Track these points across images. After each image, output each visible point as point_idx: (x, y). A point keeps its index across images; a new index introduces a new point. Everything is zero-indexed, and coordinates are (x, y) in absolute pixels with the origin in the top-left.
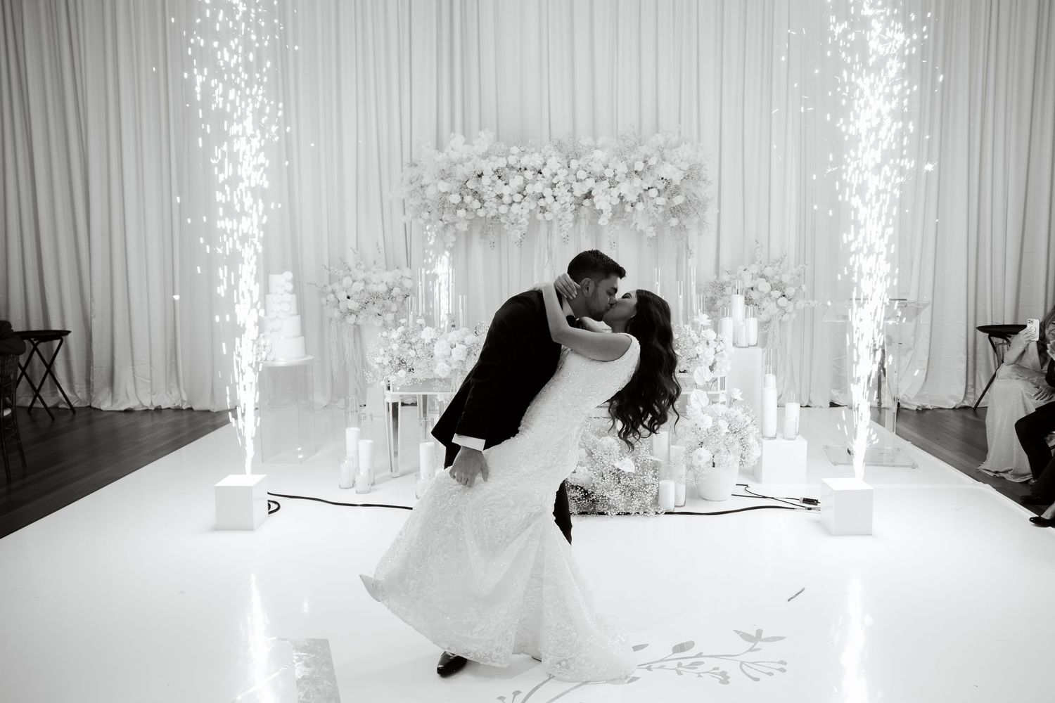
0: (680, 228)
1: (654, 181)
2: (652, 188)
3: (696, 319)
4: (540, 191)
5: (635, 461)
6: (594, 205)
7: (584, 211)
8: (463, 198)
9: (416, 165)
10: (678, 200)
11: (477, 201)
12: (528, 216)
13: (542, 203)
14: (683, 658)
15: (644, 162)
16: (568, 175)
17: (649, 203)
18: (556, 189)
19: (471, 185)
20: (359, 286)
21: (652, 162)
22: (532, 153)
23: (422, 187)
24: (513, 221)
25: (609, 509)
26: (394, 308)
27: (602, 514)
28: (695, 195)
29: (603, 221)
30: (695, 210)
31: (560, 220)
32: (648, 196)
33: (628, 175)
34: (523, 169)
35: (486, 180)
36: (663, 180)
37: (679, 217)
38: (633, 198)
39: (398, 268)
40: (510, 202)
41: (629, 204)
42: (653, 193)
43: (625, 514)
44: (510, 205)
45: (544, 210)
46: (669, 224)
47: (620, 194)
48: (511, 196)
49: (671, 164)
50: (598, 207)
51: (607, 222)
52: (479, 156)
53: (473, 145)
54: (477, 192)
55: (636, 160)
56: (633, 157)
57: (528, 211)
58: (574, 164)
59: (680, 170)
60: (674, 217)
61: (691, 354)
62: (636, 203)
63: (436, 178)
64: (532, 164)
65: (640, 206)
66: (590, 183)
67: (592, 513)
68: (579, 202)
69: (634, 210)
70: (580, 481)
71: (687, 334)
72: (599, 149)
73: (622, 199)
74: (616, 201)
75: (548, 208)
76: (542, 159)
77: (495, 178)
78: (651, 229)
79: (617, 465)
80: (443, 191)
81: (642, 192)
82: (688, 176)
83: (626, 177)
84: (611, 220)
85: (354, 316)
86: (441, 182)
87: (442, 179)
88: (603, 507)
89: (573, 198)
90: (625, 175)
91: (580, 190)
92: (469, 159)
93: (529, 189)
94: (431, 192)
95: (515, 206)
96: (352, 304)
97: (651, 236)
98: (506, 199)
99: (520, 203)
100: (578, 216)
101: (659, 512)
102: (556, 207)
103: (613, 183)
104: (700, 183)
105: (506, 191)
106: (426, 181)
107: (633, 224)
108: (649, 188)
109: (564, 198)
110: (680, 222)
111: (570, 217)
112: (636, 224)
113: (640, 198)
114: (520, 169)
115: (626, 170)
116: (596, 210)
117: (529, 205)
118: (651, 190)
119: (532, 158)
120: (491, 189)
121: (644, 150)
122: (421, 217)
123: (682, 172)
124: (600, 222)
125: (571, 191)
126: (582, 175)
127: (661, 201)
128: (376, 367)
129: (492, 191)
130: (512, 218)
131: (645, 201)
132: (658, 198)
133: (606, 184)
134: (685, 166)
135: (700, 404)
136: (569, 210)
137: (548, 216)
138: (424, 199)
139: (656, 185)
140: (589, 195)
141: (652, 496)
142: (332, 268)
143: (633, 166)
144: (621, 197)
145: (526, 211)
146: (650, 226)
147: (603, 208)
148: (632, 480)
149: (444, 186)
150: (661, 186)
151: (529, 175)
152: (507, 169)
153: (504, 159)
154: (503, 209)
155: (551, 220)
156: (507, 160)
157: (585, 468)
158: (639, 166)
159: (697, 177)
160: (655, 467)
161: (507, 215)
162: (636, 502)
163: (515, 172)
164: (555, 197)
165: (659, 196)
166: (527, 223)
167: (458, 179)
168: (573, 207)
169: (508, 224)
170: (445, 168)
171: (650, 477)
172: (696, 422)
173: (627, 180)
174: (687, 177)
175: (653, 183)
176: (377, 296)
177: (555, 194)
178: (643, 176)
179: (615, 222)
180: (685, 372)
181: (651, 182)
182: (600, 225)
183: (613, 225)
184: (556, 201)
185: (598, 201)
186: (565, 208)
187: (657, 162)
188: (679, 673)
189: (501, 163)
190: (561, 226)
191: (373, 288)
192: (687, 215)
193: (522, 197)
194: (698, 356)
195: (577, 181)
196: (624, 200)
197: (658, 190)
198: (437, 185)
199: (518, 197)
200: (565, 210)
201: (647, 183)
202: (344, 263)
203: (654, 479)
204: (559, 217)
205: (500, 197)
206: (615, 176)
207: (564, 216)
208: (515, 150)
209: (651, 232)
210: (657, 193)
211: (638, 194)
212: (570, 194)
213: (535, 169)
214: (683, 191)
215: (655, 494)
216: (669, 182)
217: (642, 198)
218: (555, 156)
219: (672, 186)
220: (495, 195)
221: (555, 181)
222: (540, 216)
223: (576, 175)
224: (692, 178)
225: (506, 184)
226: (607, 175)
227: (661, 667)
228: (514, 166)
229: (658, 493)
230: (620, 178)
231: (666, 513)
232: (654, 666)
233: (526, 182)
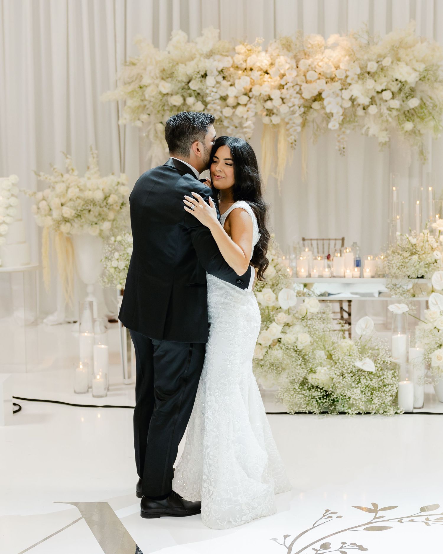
0: (415, 133)
1: (388, 82)
2: (385, 90)
3: (434, 225)
4: (267, 93)
5: (375, 361)
6: (324, 108)
7: (312, 115)
8: (185, 100)
9: (134, 64)
10: (414, 103)
11: (200, 103)
12: (254, 119)
13: (269, 105)
14: (430, 515)
15: (378, 62)
16: (297, 76)
17: (382, 104)
18: (284, 91)
19: (193, 86)
20: (73, 192)
21: (386, 62)
22: (259, 52)
23: (141, 88)
24: (237, 125)
25: (349, 408)
26: (111, 215)
27: (344, 413)
28: (431, 98)
29: (334, 125)
30: (430, 113)
31: (287, 123)
32: (381, 99)
33: (361, 77)
34: (248, 68)
35: (210, 81)
36: (397, 82)
37: (413, 121)
38: (364, 100)
39: (113, 174)
40: (235, 104)
41: (362, 107)
42: (387, 95)
43: (365, 414)
44: (234, 107)
45: (270, 113)
46: (403, 128)
47: (352, 96)
48: (236, 97)
49: (407, 64)
50: (328, 110)
51: (337, 126)
52: (201, 55)
53: (196, 43)
54: (199, 94)
55: (369, 60)
56: (365, 57)
57: (253, 114)
58: (304, 63)
59: (415, 70)
60: (408, 120)
61: (429, 259)
62: (368, 106)
63: (157, 78)
64: (258, 64)
65: (373, 110)
66: (319, 85)
67: (332, 412)
68: (307, 104)
69: (365, 113)
70: (320, 382)
71: (426, 238)
72: (329, 48)
73: (353, 102)
74: (348, 104)
75: (275, 111)
76: (269, 59)
77: (220, 78)
78: (384, 133)
79: (359, 364)
80: (164, 91)
81: (375, 94)
82: (424, 77)
83: (359, 78)
84: (342, 124)
85: (68, 224)
86: (163, 83)
87: (163, 79)
88: (343, 406)
89: (302, 101)
90: (356, 76)
91: (309, 92)
92: (192, 59)
93: (256, 91)
94: (150, 93)
95: (240, 109)
96: (68, 212)
97: (384, 141)
98: (231, 101)
99: (245, 105)
100: (306, 119)
101: (399, 411)
102: (284, 109)
103: (345, 85)
104: (436, 85)
105: (232, 92)
106: (146, 80)
107: (365, 128)
108: (382, 91)
109: (293, 100)
110: (415, 127)
111: (299, 121)
112: (368, 128)
113: (373, 101)
114: (246, 69)
115: (359, 71)
116: (326, 114)
117: (255, 107)
118: (384, 93)
119: (259, 58)
120: (215, 90)
121: (376, 50)
122: (139, 119)
123: (417, 74)
124: (330, 126)
125: (300, 93)
126: (312, 75)
127: (396, 104)
128: (112, 271)
129: (216, 92)
130: (236, 122)
131: (378, 104)
132: (392, 101)
133: (337, 85)
134: (421, 67)
135: (439, 307)
136: (297, 115)
137: (275, 120)
138: (142, 100)
139: (390, 86)
140: (318, 97)
141: (390, 396)
142: (42, 174)
143: (366, 67)
144: (352, 100)
145: (251, 114)
146: (383, 130)
147: (334, 111)
148: (371, 381)
149: (166, 87)
150: (395, 88)
151: (256, 74)
152: (232, 69)
153: (229, 58)
154: (228, 112)
155: (278, 124)
156: (232, 58)
157: (325, 368)
158: (372, 67)
159: (432, 79)
160: (395, 367)
161: (230, 119)
162: (376, 401)
163: (240, 72)
164: (282, 99)
165: (393, 98)
166: (253, 126)
167: (180, 79)
168: (302, 109)
169: (232, 127)
170: (166, 68)
171: (390, 376)
172: (435, 325)
173: (360, 82)
174: (422, 79)
175: (387, 85)
176: (93, 202)
177: (283, 97)
178: (376, 77)
179: (345, 125)
180: (422, 277)
181: (385, 84)
182: (330, 130)
183: (343, 129)
184: (284, 103)
185: (329, 103)
186: (293, 111)
187: (392, 62)
188: (427, 524)
189: (225, 63)
190: (287, 130)
191: (88, 194)
192: (422, 119)
193: (248, 99)
194: (436, 261)
195: (306, 83)
196: (355, 103)
197: (393, 93)
198: (157, 86)
199: (244, 99)
200: (293, 113)
201: (381, 84)
202: (54, 169)
203: (394, 379)
204: (287, 120)
205: (224, 99)
206: (347, 77)
207: (291, 119)
208: (240, 48)
209: (383, 137)
210: (391, 95)
211: (370, 96)
212: (298, 96)
213: (261, 70)
214: (418, 94)
215: (394, 394)
216: (403, 84)
217: (375, 101)
218: (283, 55)
219: (407, 89)
220: (218, 97)
221: (283, 83)
222: (266, 120)
223: (305, 76)
224: (428, 79)
225: (231, 85)
226: (338, 77)
227: (412, 521)
228: (239, 66)
229: (397, 392)
230: (352, 79)
231: (406, 413)
232: (404, 519)
233: (253, 83)
